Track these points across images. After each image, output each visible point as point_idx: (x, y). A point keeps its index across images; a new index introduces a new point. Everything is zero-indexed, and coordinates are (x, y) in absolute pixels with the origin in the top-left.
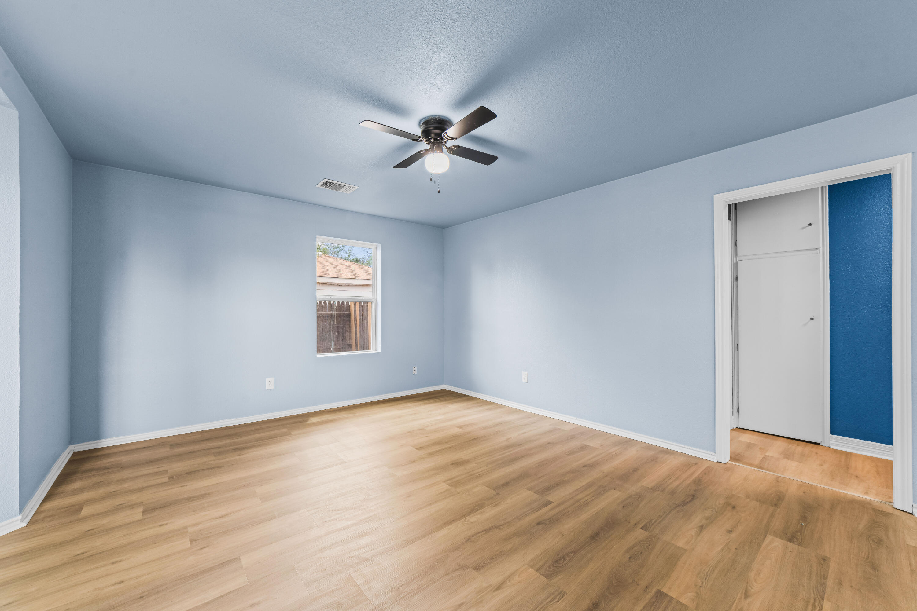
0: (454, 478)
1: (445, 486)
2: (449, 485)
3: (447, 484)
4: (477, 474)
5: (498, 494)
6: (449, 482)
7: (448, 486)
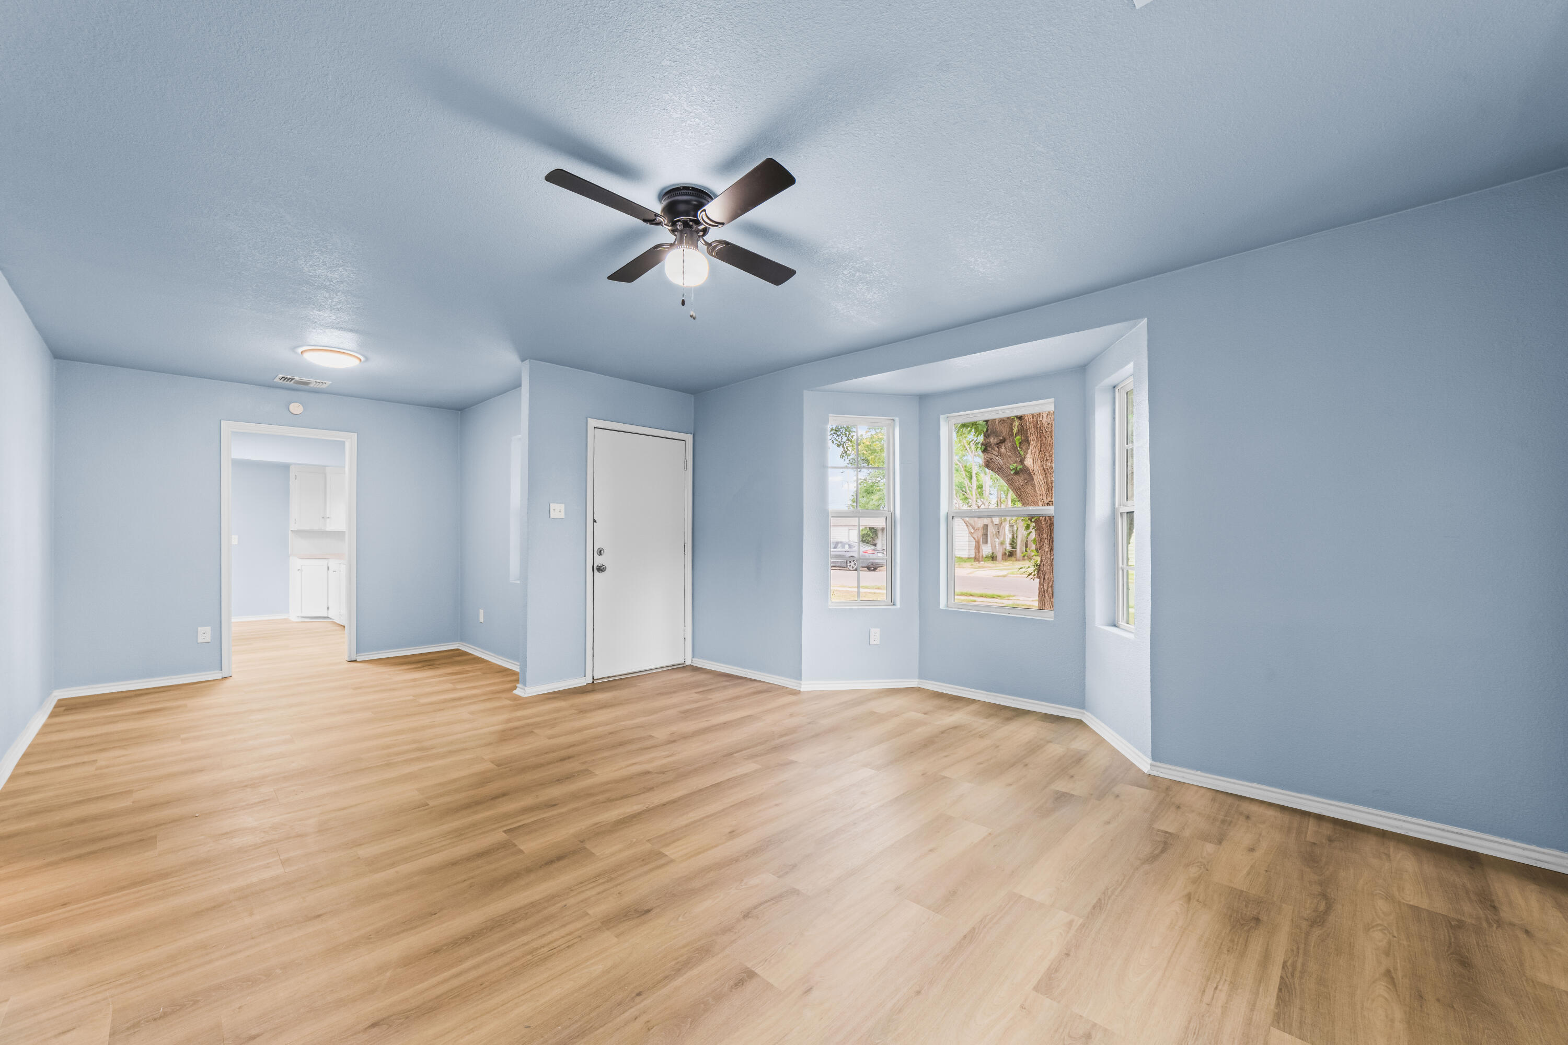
0: (651, 870)
1: (670, 852)
2: (663, 854)
3: (666, 856)
4: (601, 881)
5: (582, 842)
6: (662, 861)
7: (666, 853)
